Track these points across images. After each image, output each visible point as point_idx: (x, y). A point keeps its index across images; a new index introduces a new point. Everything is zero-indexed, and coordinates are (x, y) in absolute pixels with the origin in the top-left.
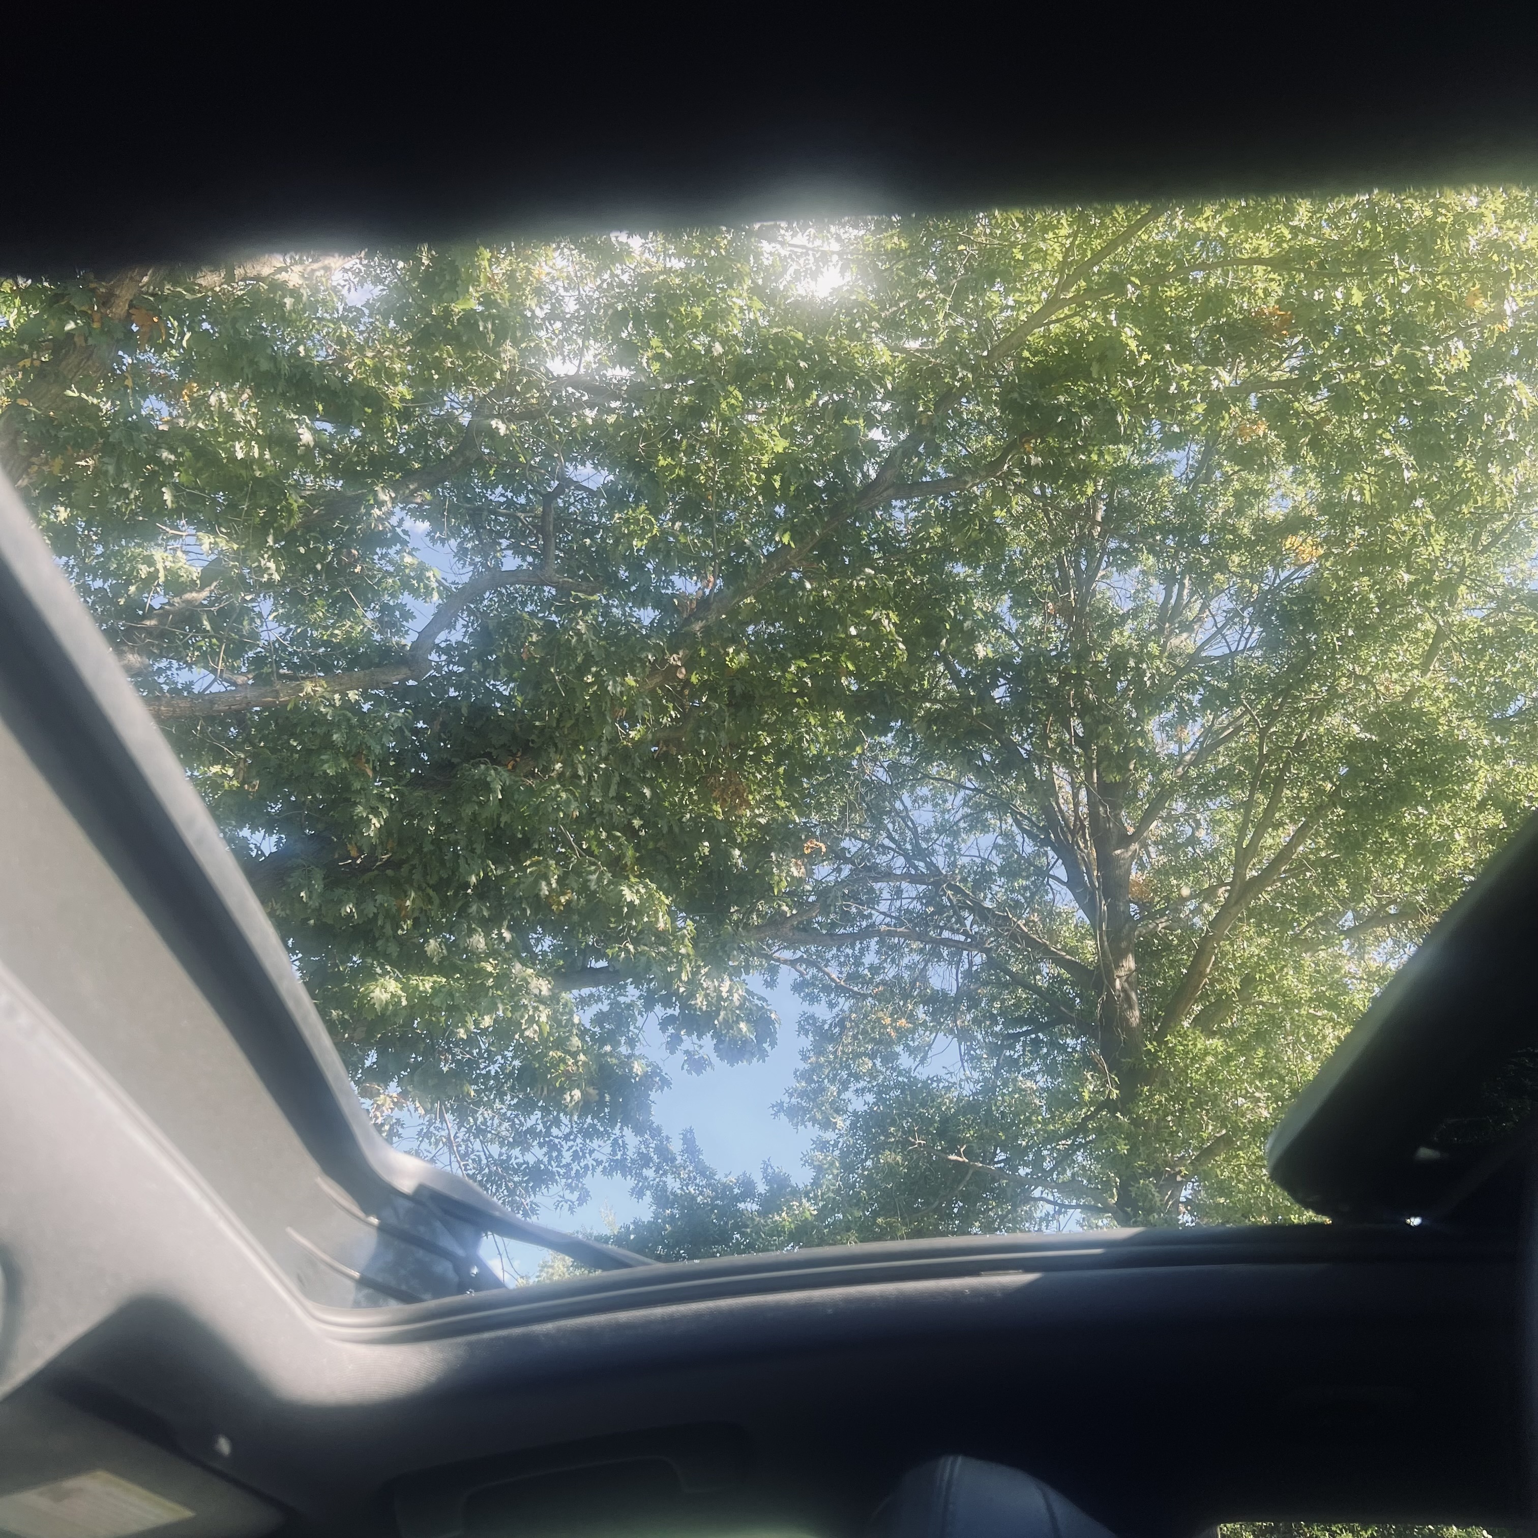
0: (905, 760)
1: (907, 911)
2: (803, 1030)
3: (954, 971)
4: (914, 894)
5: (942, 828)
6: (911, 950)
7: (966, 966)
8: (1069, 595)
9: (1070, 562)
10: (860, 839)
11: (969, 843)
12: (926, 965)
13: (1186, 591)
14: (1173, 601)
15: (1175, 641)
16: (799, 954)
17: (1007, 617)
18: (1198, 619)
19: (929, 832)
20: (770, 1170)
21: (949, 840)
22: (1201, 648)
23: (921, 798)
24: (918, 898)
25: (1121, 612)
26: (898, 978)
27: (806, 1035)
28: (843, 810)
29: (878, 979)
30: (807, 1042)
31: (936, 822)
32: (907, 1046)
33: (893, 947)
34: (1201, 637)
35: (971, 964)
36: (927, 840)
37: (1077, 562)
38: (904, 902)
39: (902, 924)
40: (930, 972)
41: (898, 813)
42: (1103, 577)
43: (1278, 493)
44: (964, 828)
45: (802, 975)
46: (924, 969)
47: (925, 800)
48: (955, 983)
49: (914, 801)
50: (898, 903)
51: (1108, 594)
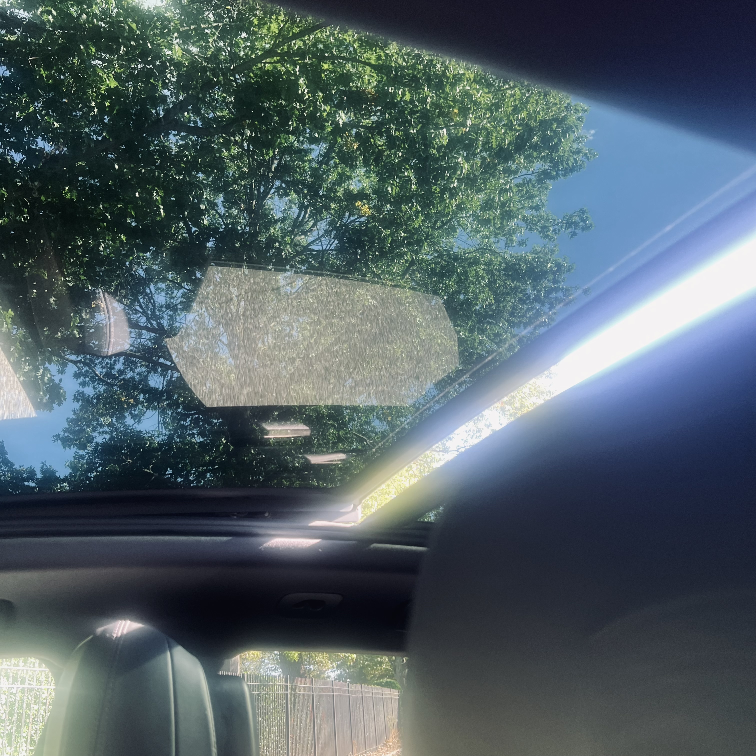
0: (155, 267)
1: (143, 345)
2: (76, 399)
3: (162, 379)
4: (148, 337)
5: (168, 307)
6: (141, 366)
7: (169, 377)
8: (253, 203)
9: (255, 186)
10: (124, 304)
11: (181, 317)
12: (148, 374)
13: (307, 215)
14: (300, 219)
15: (298, 238)
16: (79, 358)
17: (220, 206)
18: (310, 230)
19: (162, 307)
20: (45, 467)
21: (171, 313)
22: (309, 245)
23: (160, 289)
24: (150, 340)
25: (276, 218)
26: (133, 378)
27: (78, 401)
28: (117, 287)
29: (122, 377)
30: (77, 405)
31: (166, 302)
32: (131, 413)
33: (132, 362)
34: (311, 239)
35: (172, 376)
36: (160, 311)
37: (260, 188)
38: (142, 340)
39: (139, 352)
40: (150, 377)
41: (147, 294)
42: (270, 198)
43: (357, 179)
44: (180, 309)
45: (79, 369)
46: (147, 376)
47: (162, 290)
48: (162, 385)
49: (156, 290)
50: (139, 340)
51: (271, 207)
